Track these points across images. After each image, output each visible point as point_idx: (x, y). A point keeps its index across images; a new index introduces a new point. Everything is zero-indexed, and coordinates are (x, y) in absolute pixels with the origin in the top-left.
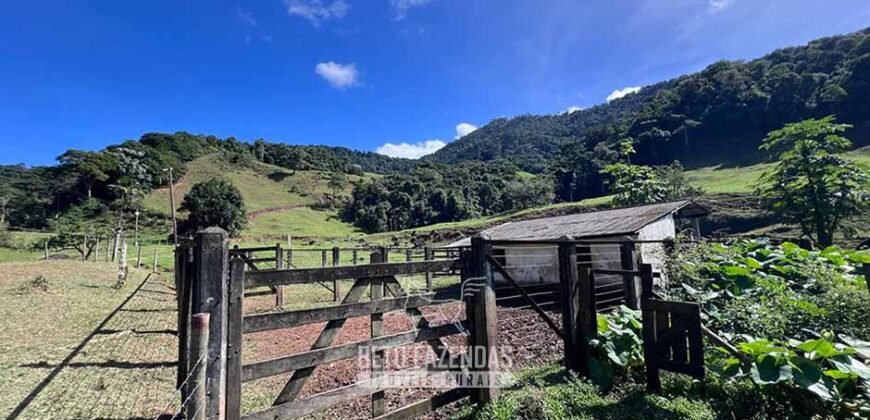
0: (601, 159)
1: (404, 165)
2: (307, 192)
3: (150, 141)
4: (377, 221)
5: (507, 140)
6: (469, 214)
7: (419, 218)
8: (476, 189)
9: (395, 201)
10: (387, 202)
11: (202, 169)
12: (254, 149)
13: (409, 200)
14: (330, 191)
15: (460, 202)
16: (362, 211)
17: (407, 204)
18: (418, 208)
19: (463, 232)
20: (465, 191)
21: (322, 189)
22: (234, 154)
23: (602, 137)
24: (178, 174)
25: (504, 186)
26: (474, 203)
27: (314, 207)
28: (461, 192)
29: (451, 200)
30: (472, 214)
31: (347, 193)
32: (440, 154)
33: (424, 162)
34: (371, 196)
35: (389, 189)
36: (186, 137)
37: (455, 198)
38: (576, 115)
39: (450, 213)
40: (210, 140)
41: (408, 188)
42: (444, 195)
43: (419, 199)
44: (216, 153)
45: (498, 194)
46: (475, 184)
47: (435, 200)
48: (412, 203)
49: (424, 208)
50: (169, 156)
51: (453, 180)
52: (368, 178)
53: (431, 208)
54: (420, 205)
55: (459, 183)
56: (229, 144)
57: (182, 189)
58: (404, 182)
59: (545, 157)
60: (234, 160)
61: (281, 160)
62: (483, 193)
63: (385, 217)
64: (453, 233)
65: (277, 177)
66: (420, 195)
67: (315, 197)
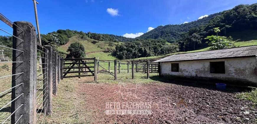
0: (194, 38)
1: (131, 40)
2: (102, 47)
3: (59, 32)
4: (123, 56)
5: (162, 33)
6: (150, 55)
7: (135, 56)
8: (153, 47)
9: (128, 50)
10: (126, 51)
11: (73, 40)
12: (88, 34)
13: (132, 50)
14: (109, 47)
15: (148, 51)
16: (118, 53)
17: (132, 52)
18: (135, 53)
19: (149, 60)
20: (150, 48)
21: (107, 47)
22: (82, 35)
23: (195, 31)
24: (67, 41)
25: (162, 47)
26: (152, 52)
27: (104, 52)
28: (148, 48)
29: (145, 50)
30: (152, 55)
31: (114, 48)
32: (142, 37)
33: (137, 39)
34: (120, 49)
35: (126, 47)
36: (69, 31)
37: (146, 50)
38: (186, 25)
39: (145, 54)
40: (75, 32)
41: (132, 47)
42: (143, 49)
43: (135, 50)
44: (77, 35)
45: (160, 49)
46: (153, 46)
47: (140, 50)
48: (133, 51)
49: (137, 53)
50: (64, 36)
51: (146, 45)
52: (120, 43)
53: (139, 53)
54: (135, 52)
55: (148, 45)
56: (81, 33)
57: (68, 45)
58: (131, 45)
59: (175, 38)
60: (82, 38)
61: (95, 38)
62: (155, 48)
63: (125, 55)
64: (146, 60)
65: (94, 43)
66: (136, 49)
67: (104, 49)
